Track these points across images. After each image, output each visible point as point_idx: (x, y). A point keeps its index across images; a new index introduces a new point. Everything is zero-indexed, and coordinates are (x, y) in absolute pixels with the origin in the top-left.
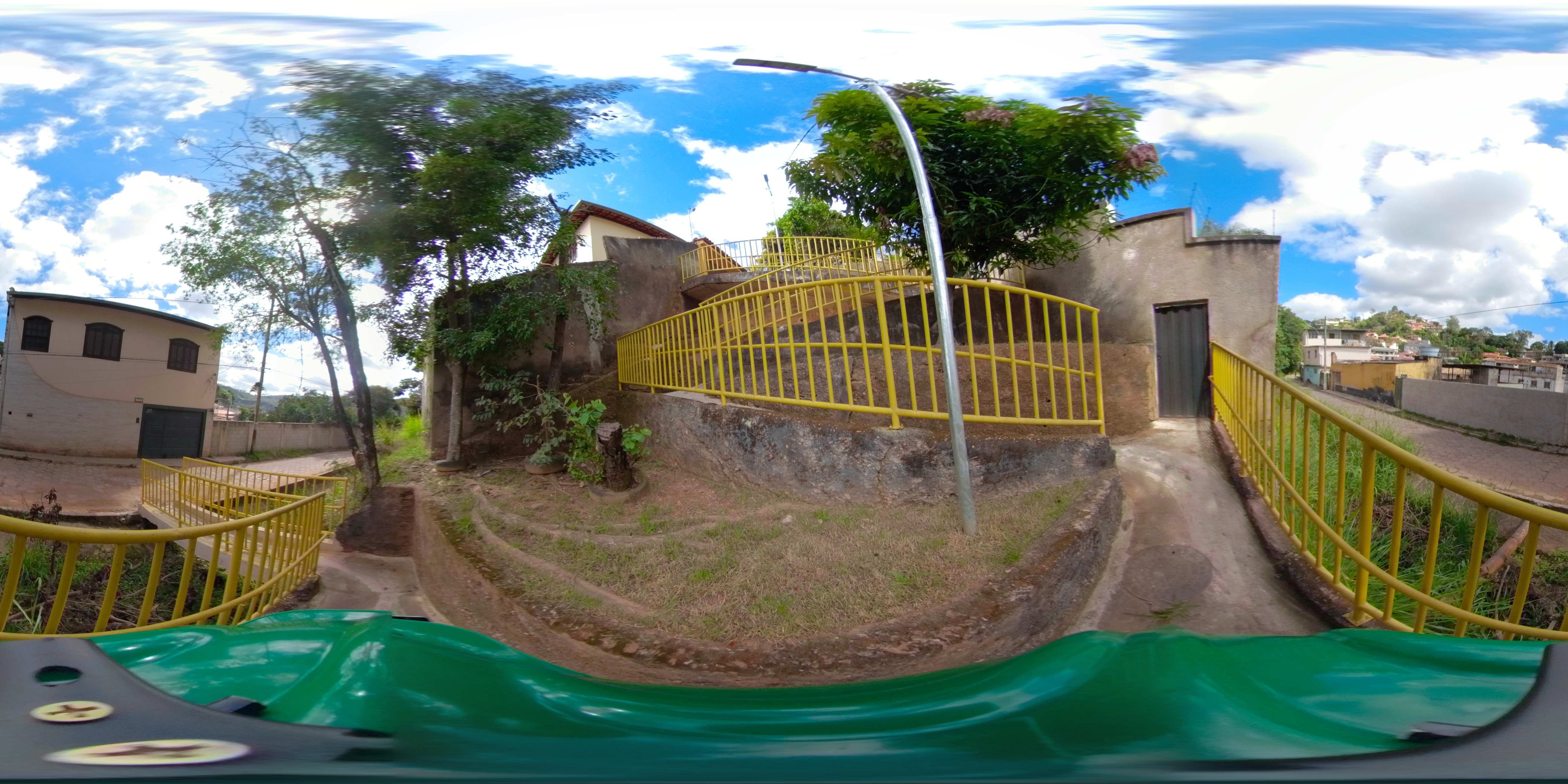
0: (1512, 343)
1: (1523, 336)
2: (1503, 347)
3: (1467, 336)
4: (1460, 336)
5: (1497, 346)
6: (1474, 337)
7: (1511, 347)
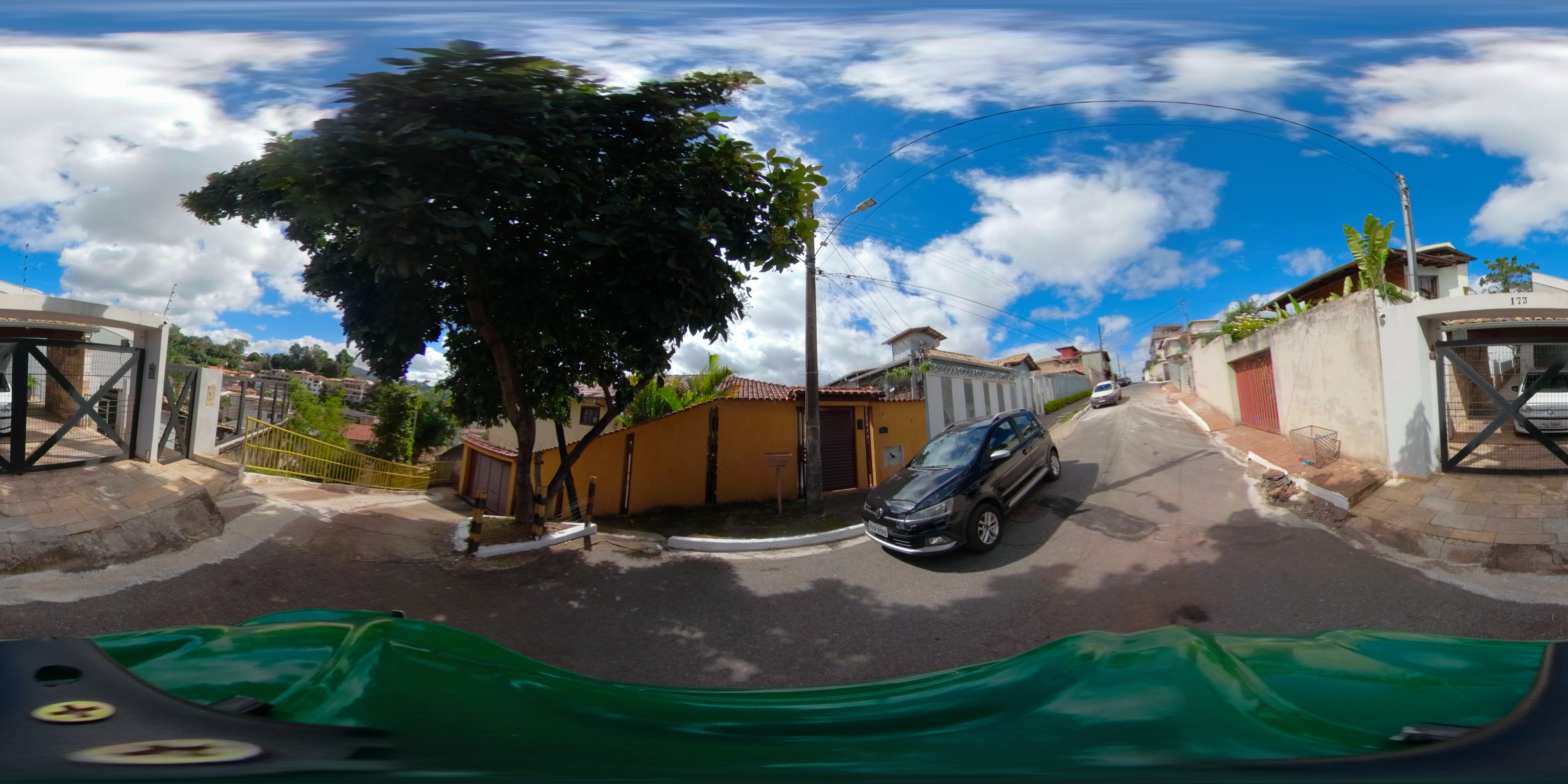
0: (230, 353)
1: (240, 345)
2: (223, 357)
3: (188, 344)
4: (181, 343)
5: (217, 356)
6: (194, 345)
7: (231, 358)
